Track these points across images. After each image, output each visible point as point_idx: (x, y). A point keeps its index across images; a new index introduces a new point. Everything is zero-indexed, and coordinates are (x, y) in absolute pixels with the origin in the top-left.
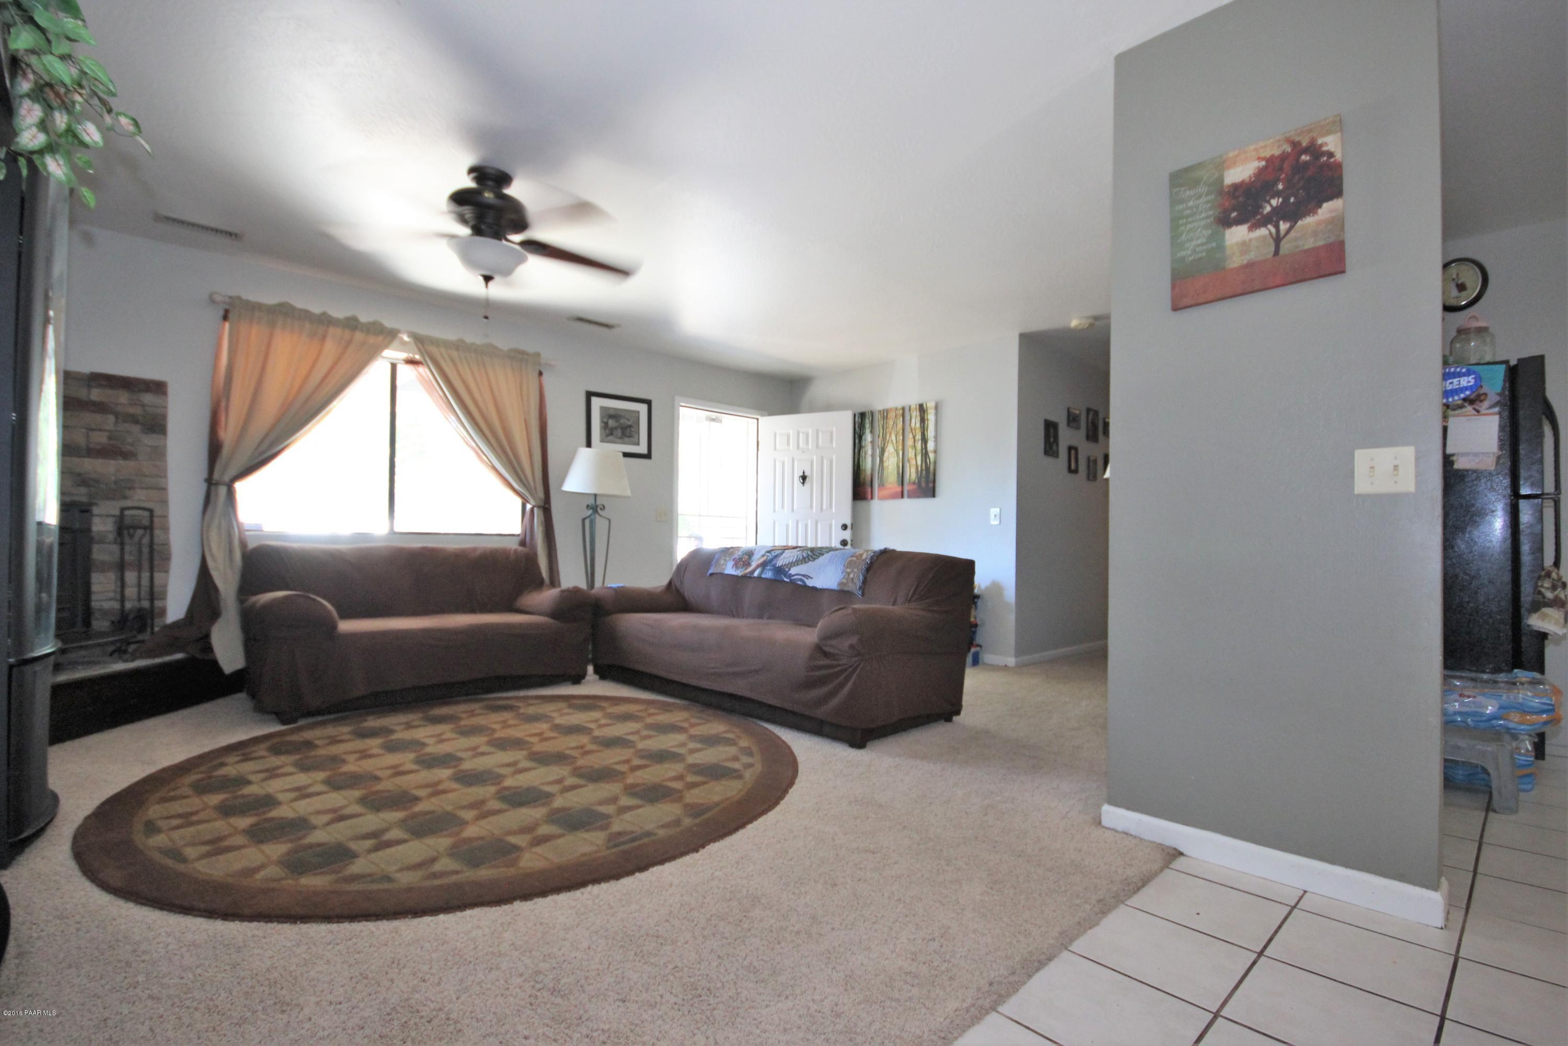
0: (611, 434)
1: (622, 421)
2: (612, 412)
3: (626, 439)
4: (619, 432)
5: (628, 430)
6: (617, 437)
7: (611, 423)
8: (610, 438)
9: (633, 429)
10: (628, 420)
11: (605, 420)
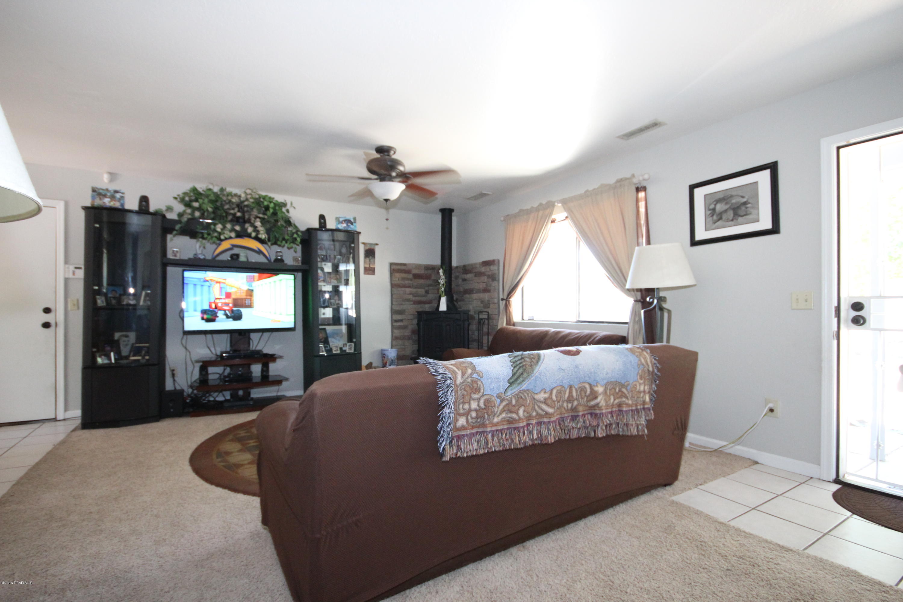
0: (720, 219)
1: (734, 201)
2: (721, 196)
3: (740, 219)
4: (731, 214)
5: (743, 208)
6: (728, 220)
7: (720, 207)
8: (719, 223)
9: (749, 205)
10: (743, 197)
11: (712, 206)
